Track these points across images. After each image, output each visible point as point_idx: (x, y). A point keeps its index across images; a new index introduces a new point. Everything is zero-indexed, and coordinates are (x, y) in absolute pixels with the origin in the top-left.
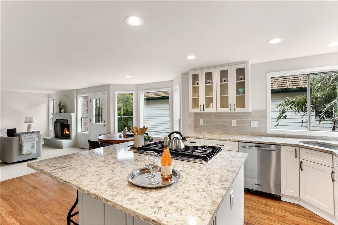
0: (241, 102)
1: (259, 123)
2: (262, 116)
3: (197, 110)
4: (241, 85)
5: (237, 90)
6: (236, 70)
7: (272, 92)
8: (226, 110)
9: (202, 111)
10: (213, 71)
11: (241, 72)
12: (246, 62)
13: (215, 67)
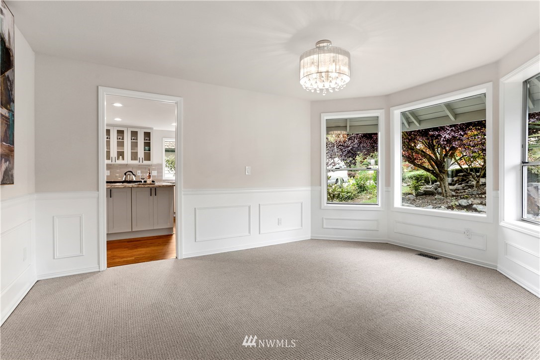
0: (148, 157)
1: (158, 173)
2: (159, 168)
3: (109, 162)
4: (148, 145)
5: (144, 148)
6: (144, 132)
7: (166, 151)
8: (135, 162)
9: (113, 162)
10: (125, 130)
11: (147, 135)
12: (151, 129)
13: (127, 127)
